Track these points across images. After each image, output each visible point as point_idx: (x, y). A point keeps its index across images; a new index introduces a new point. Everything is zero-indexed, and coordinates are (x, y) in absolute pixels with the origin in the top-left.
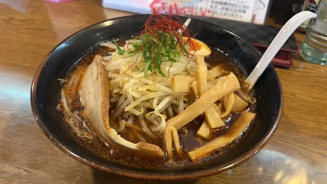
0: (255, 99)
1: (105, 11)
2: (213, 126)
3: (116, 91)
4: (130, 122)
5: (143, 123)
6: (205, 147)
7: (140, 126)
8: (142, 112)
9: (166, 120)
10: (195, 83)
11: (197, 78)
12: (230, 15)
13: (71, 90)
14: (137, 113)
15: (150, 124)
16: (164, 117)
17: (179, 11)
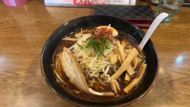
0: (145, 56)
1: (48, 8)
2: (131, 75)
3: (83, 67)
4: (94, 81)
5: (100, 80)
6: (130, 85)
7: (99, 81)
8: (99, 75)
9: (110, 77)
10: (119, 57)
11: (119, 54)
12: (118, 1)
13: (58, 69)
14: (96, 76)
15: (103, 80)
16: (109, 76)
17: (90, 3)
